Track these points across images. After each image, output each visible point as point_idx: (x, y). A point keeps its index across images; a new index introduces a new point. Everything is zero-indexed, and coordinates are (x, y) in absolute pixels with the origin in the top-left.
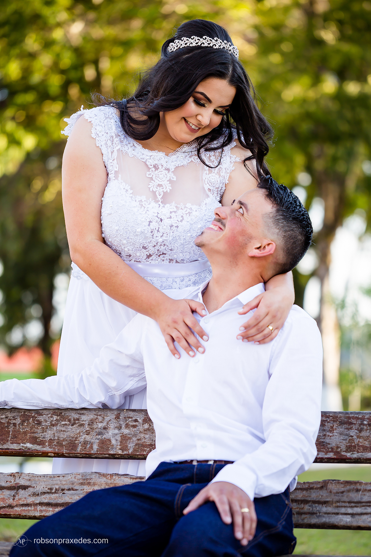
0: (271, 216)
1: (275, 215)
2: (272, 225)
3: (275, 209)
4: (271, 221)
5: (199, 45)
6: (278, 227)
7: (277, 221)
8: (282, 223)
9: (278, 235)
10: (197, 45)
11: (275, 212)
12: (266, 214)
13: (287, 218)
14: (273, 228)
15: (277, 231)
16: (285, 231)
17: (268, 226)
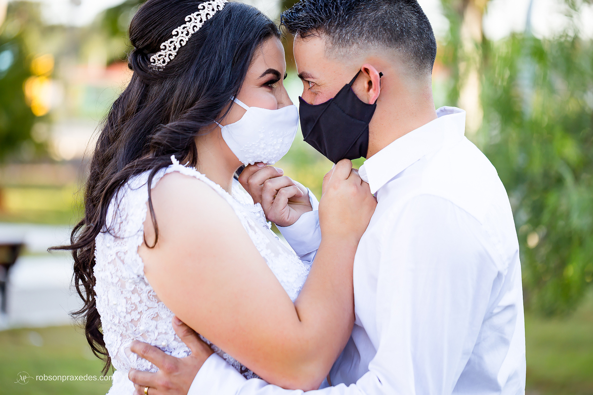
0: (331, 45)
1: (331, 38)
2: (344, 50)
3: (324, 36)
4: (337, 49)
5: (206, 20)
6: (350, 42)
7: (341, 41)
8: (346, 34)
9: (361, 48)
10: (203, 22)
11: (327, 37)
12: (325, 51)
13: (342, 22)
14: (348, 50)
15: (355, 46)
16: (360, 35)
17: (344, 56)
